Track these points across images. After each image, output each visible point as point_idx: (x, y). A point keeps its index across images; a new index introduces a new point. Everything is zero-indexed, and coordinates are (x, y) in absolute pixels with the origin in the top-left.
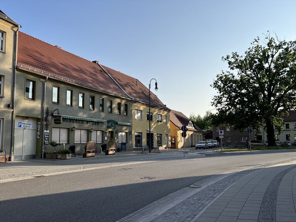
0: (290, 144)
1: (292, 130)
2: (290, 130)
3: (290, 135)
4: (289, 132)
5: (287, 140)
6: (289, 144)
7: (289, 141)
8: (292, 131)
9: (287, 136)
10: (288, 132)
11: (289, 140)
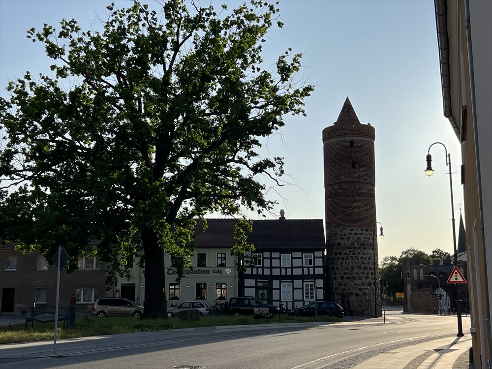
0: (205, 309)
1: (211, 270)
2: (208, 272)
3: (205, 284)
4: (206, 275)
5: (197, 299)
6: (201, 310)
7: (201, 302)
8: (211, 274)
9: (198, 285)
10: (202, 275)
11: (203, 298)
